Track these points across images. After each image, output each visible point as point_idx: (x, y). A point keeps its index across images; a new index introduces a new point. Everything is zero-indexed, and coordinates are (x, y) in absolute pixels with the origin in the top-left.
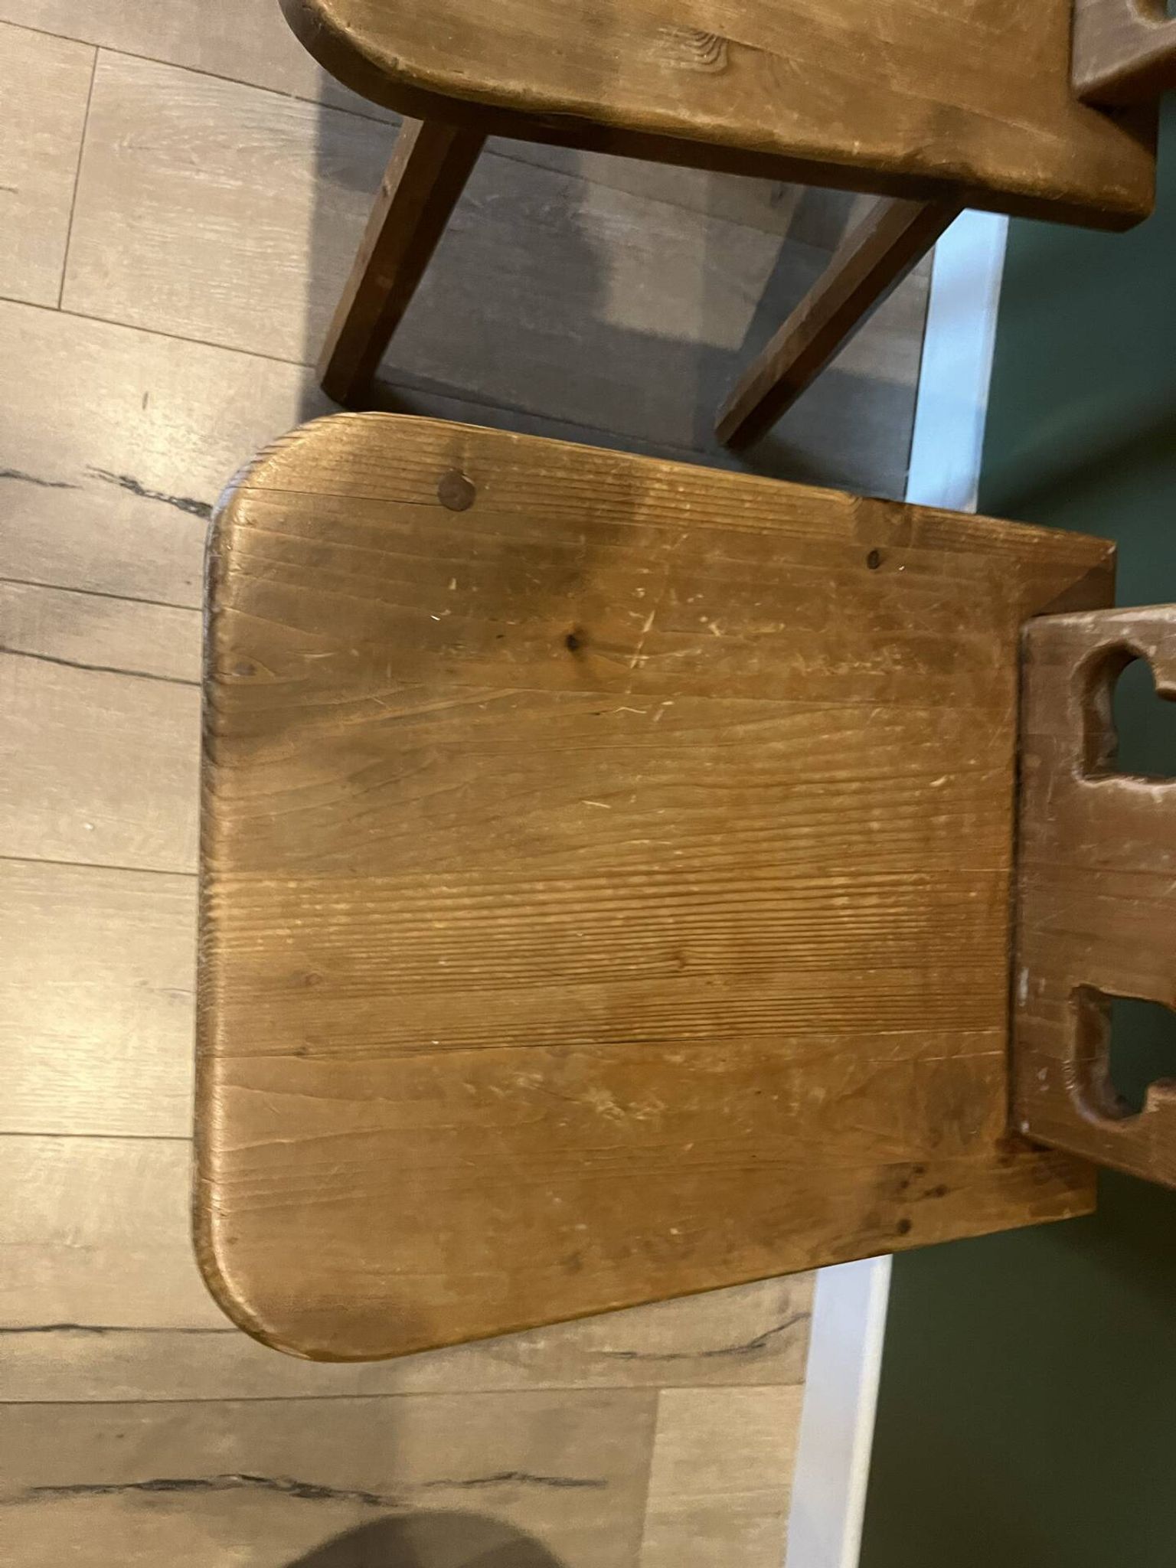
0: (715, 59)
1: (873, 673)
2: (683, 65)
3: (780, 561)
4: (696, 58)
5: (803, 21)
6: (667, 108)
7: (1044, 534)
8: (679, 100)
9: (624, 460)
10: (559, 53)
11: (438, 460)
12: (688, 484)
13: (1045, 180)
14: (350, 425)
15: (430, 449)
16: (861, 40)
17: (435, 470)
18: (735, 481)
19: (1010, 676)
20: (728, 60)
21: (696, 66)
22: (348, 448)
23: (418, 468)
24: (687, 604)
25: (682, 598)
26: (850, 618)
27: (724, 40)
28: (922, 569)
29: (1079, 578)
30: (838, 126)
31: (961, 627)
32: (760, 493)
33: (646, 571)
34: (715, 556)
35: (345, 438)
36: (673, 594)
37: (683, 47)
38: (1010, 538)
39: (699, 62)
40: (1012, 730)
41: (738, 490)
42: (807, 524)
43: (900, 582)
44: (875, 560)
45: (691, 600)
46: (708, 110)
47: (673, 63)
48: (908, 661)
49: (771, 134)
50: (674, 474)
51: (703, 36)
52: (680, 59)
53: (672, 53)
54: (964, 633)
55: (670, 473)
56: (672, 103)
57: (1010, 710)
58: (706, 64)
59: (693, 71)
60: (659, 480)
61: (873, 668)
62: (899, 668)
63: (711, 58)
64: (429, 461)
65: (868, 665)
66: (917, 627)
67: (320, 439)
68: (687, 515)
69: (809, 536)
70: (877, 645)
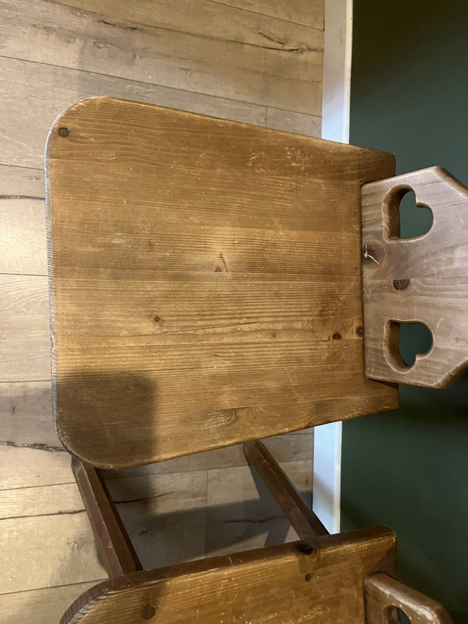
0: (231, 418)
1: (311, 618)
2: (219, 425)
3: (273, 591)
4: (224, 420)
5: (262, 390)
6: (214, 444)
7: (369, 544)
8: (219, 439)
9: (210, 576)
10: (172, 439)
11: (140, 604)
12: (235, 577)
13: (357, 414)
14: (105, 602)
15: (137, 600)
16: (285, 389)
17: (139, 607)
18: (253, 568)
19: (361, 600)
20: (236, 416)
21: (224, 424)
22: (105, 611)
23: (132, 609)
24: (240, 619)
25: (237, 618)
26: (301, 602)
27: (233, 409)
28: (326, 574)
29: (384, 555)
30: (280, 425)
31: (342, 589)
32: (262, 570)
33: (223, 614)
34: (249, 598)
35: (103, 608)
36: (234, 618)
37: (218, 418)
38: (357, 551)
39: (225, 422)
40: (363, 618)
41: (255, 572)
42: (282, 574)
43: (319, 582)
44: (308, 578)
45: (241, 618)
46: (230, 438)
47: (215, 426)
48: (324, 609)
49: (255, 437)
50: (230, 574)
51: (225, 411)
52: (217, 424)
53: (214, 422)
54: (344, 591)
55: (228, 575)
56: (215, 441)
57: (362, 611)
58: (228, 421)
59: (223, 426)
60: (224, 579)
61: (311, 616)
62: (320, 612)
63: (229, 418)
64: (136, 605)
65: (309, 616)
66: (325, 596)
67: (93, 612)
68: (237, 588)
69: (282, 578)
70: (311, 608)
